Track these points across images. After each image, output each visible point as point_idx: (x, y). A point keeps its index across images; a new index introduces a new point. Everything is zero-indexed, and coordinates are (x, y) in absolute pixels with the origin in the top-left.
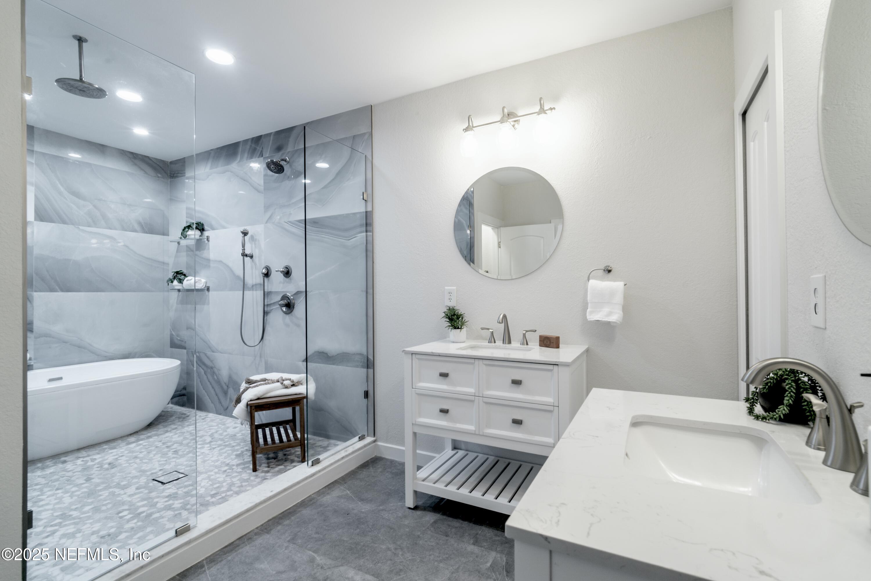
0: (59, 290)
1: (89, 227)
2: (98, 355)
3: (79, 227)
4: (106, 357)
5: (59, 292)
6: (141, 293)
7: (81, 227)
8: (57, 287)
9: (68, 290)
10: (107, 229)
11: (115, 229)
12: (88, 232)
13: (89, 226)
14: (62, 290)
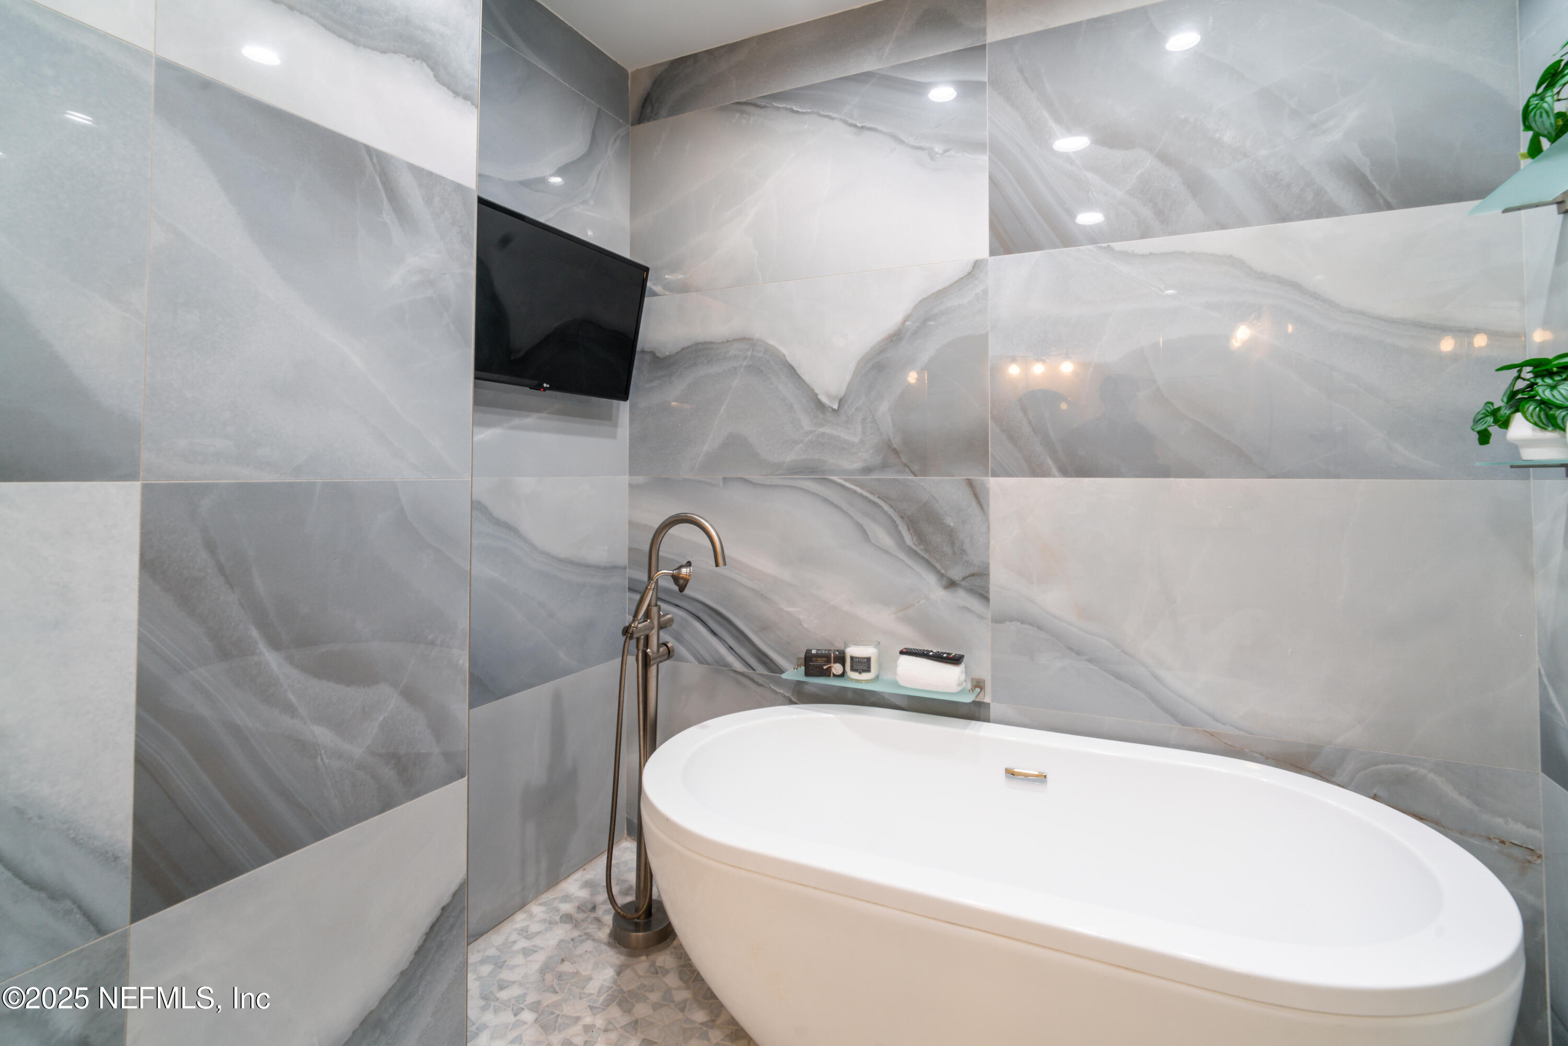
0: (1054, 470)
1: (1143, 236)
2: (1184, 723)
3: (1111, 244)
4: (1212, 735)
5: (1054, 476)
6: (1362, 485)
7: (1117, 246)
8: (1050, 462)
9: (1082, 472)
10: (1209, 228)
11: (1242, 222)
12: (1142, 255)
13: (1145, 234)
14: (1065, 473)
